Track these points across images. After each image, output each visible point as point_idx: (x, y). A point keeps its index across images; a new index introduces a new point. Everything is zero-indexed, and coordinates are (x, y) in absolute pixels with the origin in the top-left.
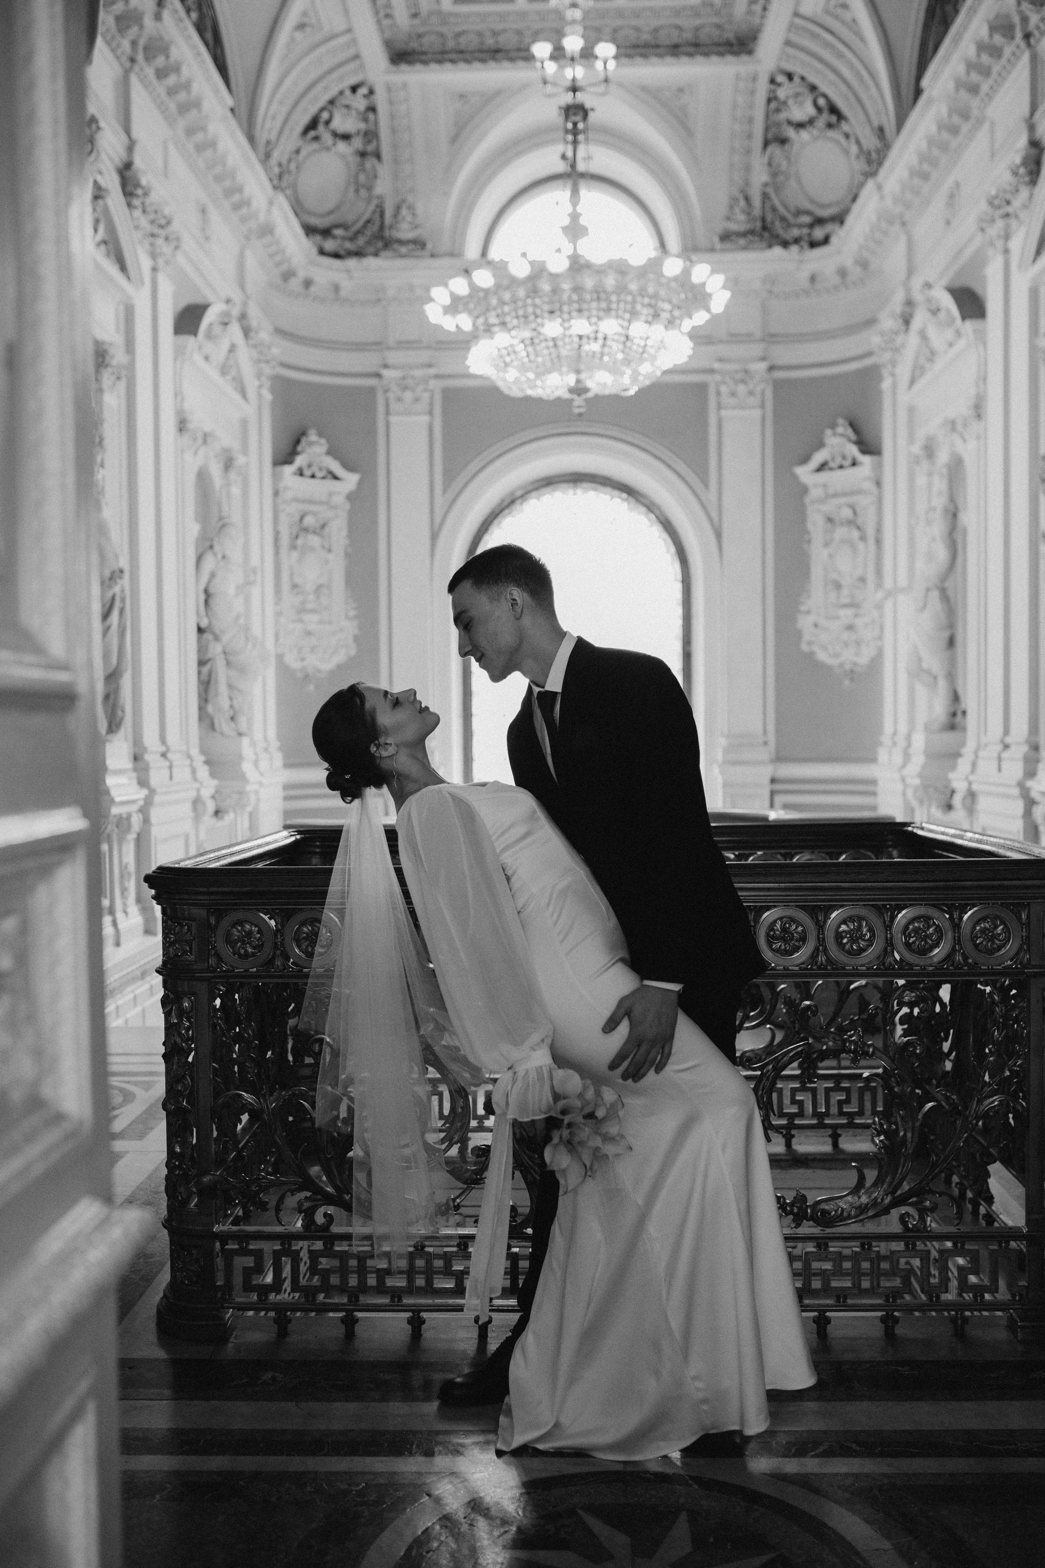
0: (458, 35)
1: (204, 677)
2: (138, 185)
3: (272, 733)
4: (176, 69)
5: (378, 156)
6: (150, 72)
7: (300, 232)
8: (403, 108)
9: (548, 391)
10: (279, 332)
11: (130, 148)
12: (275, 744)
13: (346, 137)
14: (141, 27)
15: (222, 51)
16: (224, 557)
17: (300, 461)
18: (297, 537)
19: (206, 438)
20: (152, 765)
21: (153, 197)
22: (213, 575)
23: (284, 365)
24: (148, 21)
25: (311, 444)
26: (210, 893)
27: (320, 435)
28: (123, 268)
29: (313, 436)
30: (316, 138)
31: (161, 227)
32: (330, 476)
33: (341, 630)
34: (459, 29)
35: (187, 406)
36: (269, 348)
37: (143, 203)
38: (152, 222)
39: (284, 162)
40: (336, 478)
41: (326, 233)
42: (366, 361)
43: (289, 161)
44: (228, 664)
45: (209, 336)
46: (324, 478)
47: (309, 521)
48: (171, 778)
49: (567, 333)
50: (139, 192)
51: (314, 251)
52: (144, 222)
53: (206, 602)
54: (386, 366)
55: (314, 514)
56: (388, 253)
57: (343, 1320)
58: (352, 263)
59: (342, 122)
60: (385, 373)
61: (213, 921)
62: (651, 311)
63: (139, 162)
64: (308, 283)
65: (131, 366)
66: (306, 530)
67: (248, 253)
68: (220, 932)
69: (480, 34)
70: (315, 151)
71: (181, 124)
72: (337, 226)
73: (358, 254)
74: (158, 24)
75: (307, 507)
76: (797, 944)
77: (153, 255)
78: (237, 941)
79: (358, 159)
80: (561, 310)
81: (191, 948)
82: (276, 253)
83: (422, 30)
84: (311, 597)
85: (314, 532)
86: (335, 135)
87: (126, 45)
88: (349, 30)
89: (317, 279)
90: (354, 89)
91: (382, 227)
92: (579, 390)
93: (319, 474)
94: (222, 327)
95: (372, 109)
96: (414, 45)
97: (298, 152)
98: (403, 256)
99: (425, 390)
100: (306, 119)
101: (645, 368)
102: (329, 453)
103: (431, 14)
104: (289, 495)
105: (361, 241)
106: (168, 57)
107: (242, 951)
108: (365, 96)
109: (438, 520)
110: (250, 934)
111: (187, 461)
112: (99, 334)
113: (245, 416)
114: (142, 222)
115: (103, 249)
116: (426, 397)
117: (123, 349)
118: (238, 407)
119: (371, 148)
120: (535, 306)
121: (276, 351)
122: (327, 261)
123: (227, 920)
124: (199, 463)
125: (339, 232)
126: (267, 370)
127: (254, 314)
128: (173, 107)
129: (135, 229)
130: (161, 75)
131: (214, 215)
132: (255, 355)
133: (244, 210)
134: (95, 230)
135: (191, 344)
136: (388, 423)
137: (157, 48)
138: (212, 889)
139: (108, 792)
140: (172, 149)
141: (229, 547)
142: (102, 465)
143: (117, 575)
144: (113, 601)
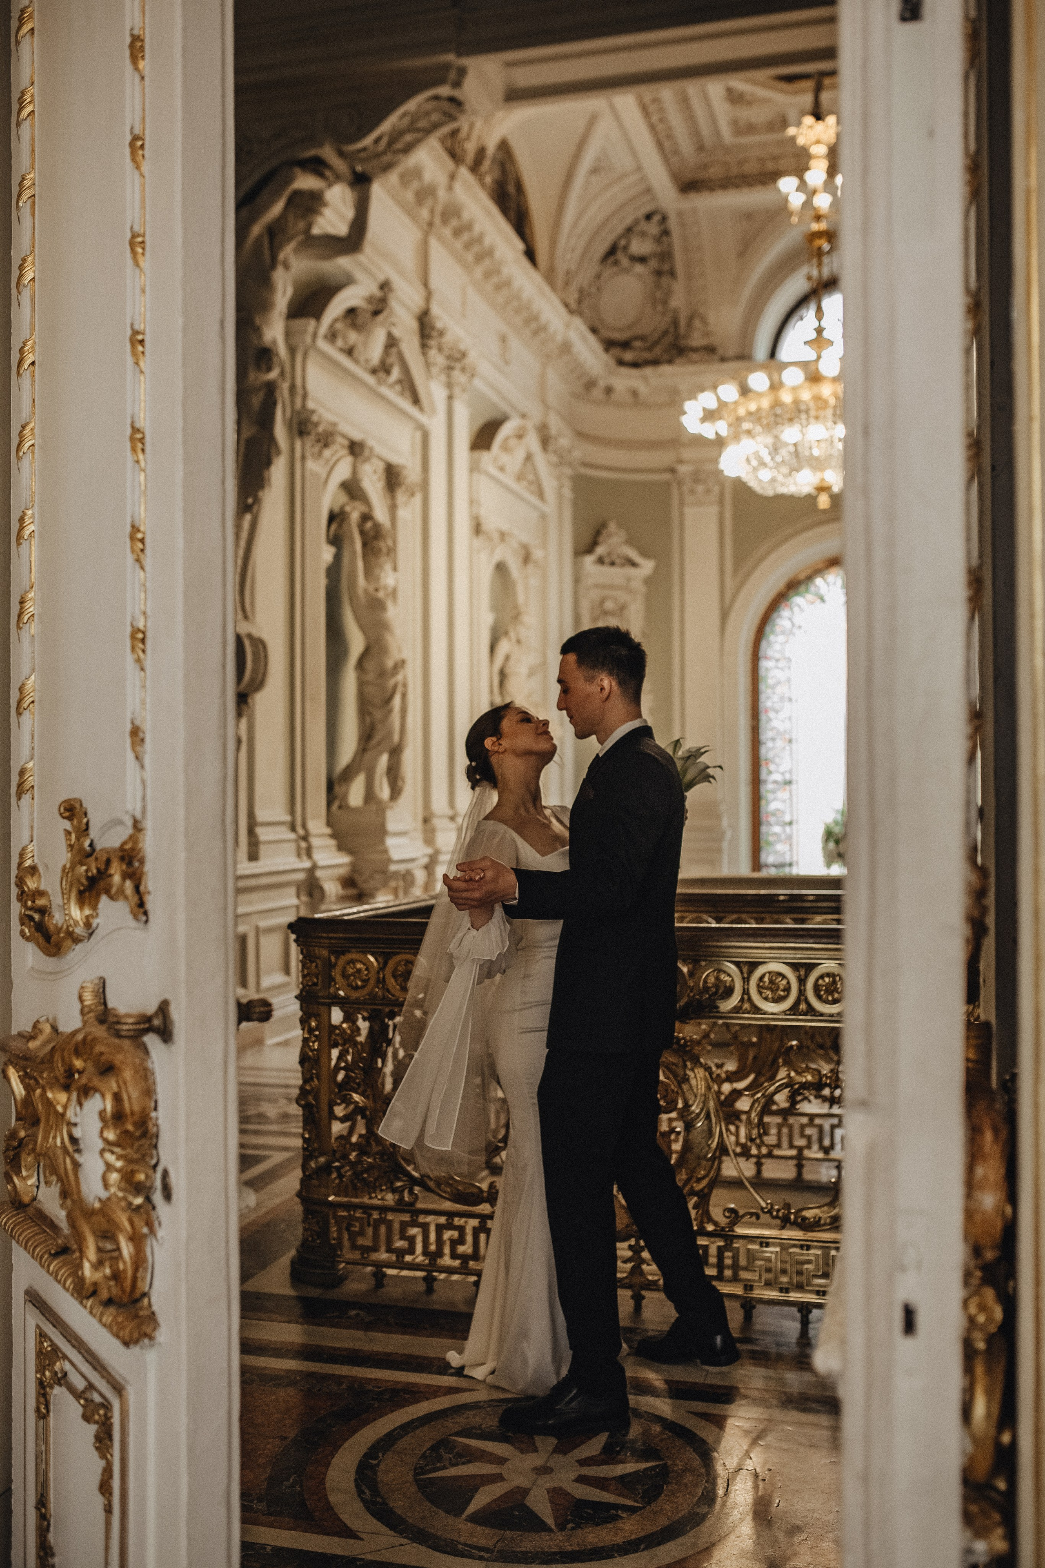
0: (740, 163)
2: (433, 328)
4: (469, 227)
5: (672, 274)
6: (447, 232)
7: (598, 347)
8: (694, 230)
9: (799, 488)
10: (581, 435)
11: (429, 295)
13: (642, 260)
14: (436, 198)
15: (526, 198)
16: (519, 642)
17: (600, 550)
19: (503, 536)
20: (438, 827)
21: (448, 339)
22: (507, 658)
23: (585, 464)
24: (442, 193)
25: (610, 535)
26: (330, 938)
27: (620, 526)
28: (416, 400)
29: (612, 527)
30: (616, 263)
31: (457, 360)
32: (628, 563)
34: (741, 157)
35: (483, 512)
36: (570, 453)
37: (439, 343)
38: (448, 357)
39: (585, 286)
40: (633, 564)
41: (625, 345)
42: (662, 458)
43: (591, 285)
45: (505, 448)
46: (621, 565)
47: (609, 605)
49: (807, 438)
50: (435, 334)
51: (612, 362)
52: (441, 360)
53: (502, 683)
54: (680, 462)
55: (614, 599)
56: (681, 360)
57: (424, 1279)
58: (648, 371)
59: (638, 247)
60: (680, 468)
61: (333, 959)
63: (436, 310)
64: (609, 390)
65: (425, 482)
66: (605, 613)
67: (549, 370)
68: (339, 968)
69: (760, 161)
70: (615, 274)
71: (479, 272)
72: (636, 338)
73: (655, 362)
74: (451, 194)
75: (610, 593)
77: (449, 385)
78: (350, 975)
79: (655, 278)
80: (799, 418)
81: (317, 979)
82: (576, 368)
83: (707, 161)
85: (614, 615)
86: (633, 258)
87: (425, 213)
88: (640, 169)
89: (617, 388)
90: (648, 217)
91: (677, 337)
92: (823, 487)
93: (618, 561)
94: (517, 440)
95: (666, 233)
96: (702, 175)
97: (598, 276)
98: (695, 362)
99: (716, 483)
100: (605, 247)
102: (627, 542)
103: (713, 147)
104: (590, 581)
105: (658, 350)
106: (461, 218)
107: (354, 984)
108: (659, 223)
109: (727, 600)
110: (359, 971)
111: (484, 557)
112: (395, 459)
113: (543, 516)
114: (438, 359)
115: (398, 388)
116: (716, 489)
117: (418, 468)
118: (536, 508)
119: (666, 267)
120: (776, 415)
121: (577, 454)
122: (624, 371)
123: (343, 959)
124: (497, 557)
125: (637, 344)
126: (568, 471)
127: (555, 424)
128: (470, 257)
129: (428, 365)
130: (457, 233)
131: (514, 343)
132: (554, 459)
133: (542, 335)
134: (388, 372)
135: (486, 457)
136: (682, 514)
137: (451, 213)
138: (331, 935)
139: (386, 851)
140: (471, 293)
141: (523, 632)
142: (395, 569)
143: (400, 665)
144: (395, 687)
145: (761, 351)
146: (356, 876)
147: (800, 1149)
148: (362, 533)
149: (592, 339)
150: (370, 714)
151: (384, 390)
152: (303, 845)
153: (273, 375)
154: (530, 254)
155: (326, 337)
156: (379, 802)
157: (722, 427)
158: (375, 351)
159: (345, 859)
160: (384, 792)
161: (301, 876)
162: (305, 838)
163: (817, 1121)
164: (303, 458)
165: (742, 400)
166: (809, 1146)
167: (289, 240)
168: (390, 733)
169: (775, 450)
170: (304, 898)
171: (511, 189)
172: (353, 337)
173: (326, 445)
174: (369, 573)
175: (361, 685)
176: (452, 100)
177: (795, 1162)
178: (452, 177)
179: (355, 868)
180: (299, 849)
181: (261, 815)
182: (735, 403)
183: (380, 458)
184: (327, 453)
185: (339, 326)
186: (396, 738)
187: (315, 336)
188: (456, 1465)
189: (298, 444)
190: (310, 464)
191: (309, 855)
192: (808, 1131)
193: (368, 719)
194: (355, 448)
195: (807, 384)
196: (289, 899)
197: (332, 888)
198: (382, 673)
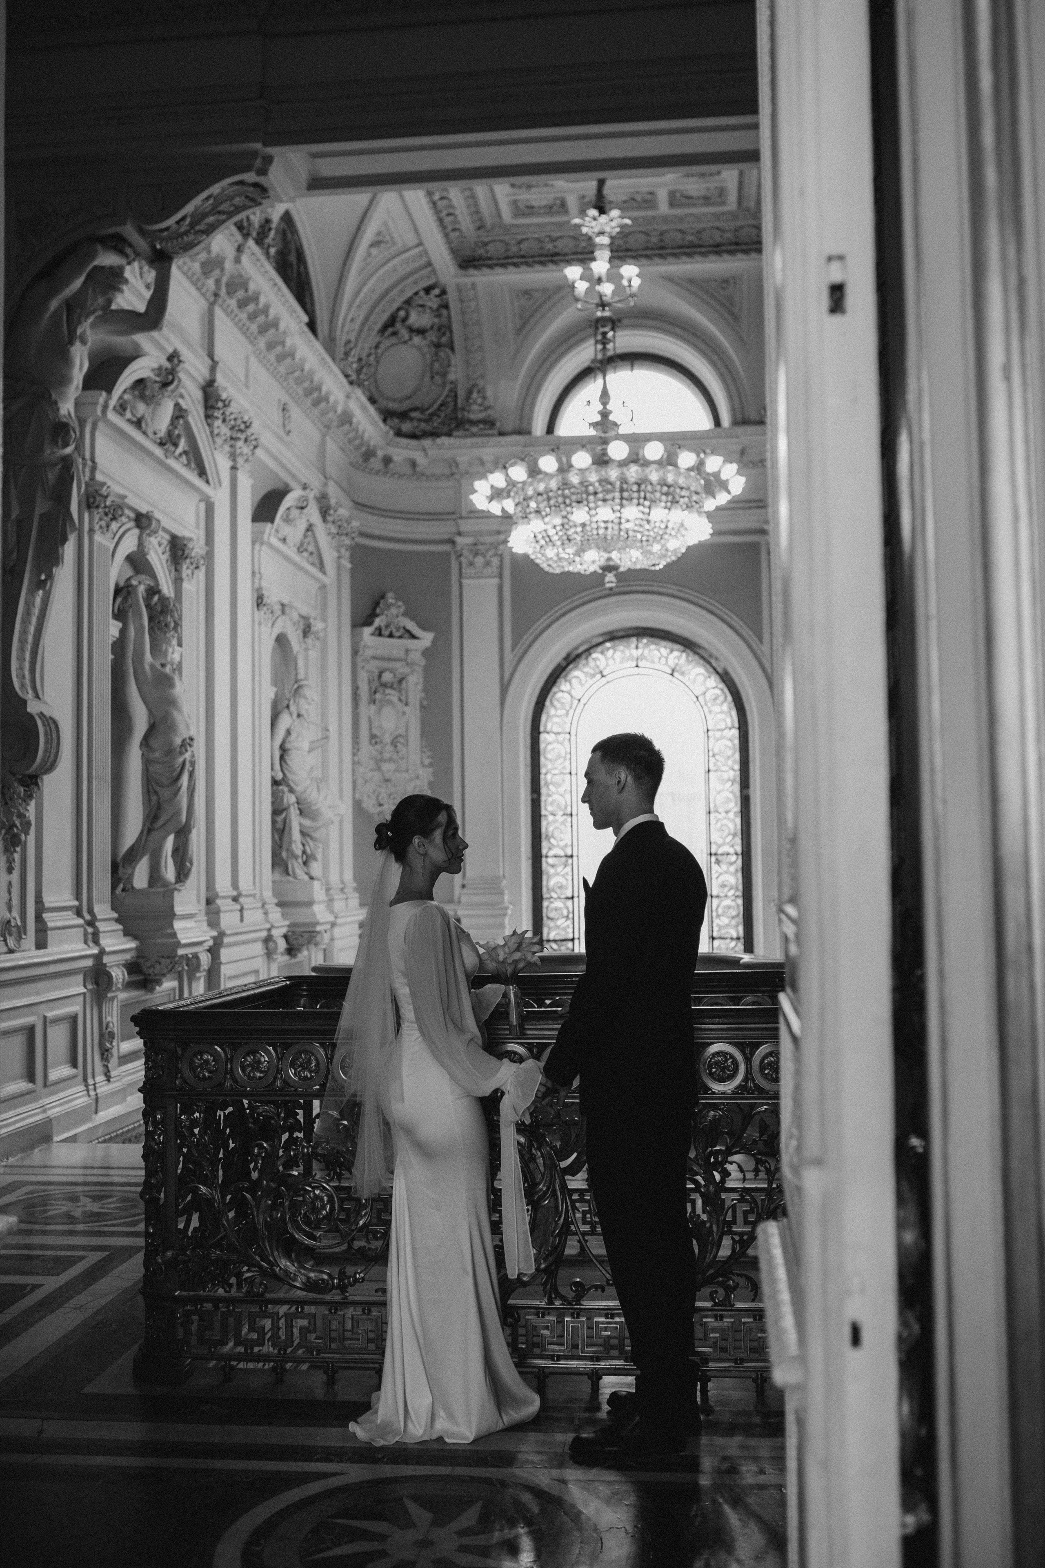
0: (520, 242)
1: (279, 825)
2: (218, 399)
3: (349, 876)
4: (255, 298)
5: (451, 347)
6: (233, 303)
7: (376, 417)
8: (473, 304)
9: (585, 567)
10: (359, 505)
11: (213, 369)
12: (350, 884)
13: (421, 332)
14: (222, 270)
15: (306, 268)
16: (299, 716)
17: (378, 622)
18: (375, 692)
19: (284, 608)
20: (223, 908)
21: (233, 408)
22: (288, 732)
23: (362, 534)
24: (229, 265)
25: (389, 606)
26: (177, 1030)
27: (398, 597)
28: (202, 472)
29: (391, 598)
30: (395, 334)
31: (241, 431)
32: (407, 635)
33: (417, 777)
34: (520, 237)
35: (264, 584)
36: (349, 523)
37: (223, 414)
38: (232, 428)
39: (364, 356)
40: (414, 637)
41: (404, 416)
42: (440, 529)
43: (369, 355)
44: (302, 812)
45: (287, 520)
46: (400, 637)
47: (387, 677)
48: (242, 920)
49: (594, 519)
50: (220, 404)
51: (390, 433)
52: (225, 430)
53: (282, 757)
54: (459, 534)
55: (392, 671)
56: (460, 433)
58: (427, 442)
59: (415, 319)
60: (459, 540)
61: (179, 1051)
62: (670, 498)
63: (220, 380)
64: (387, 460)
65: (209, 556)
66: (384, 685)
67: (328, 439)
68: (185, 1060)
69: (539, 240)
70: (393, 345)
71: (262, 342)
72: (415, 409)
73: (434, 434)
74: (238, 266)
75: (385, 664)
77: (233, 456)
78: (197, 1067)
79: (433, 350)
80: (587, 500)
82: (355, 439)
83: (486, 240)
84: (389, 748)
85: (392, 687)
86: (411, 330)
87: (211, 283)
88: (420, 244)
89: (395, 458)
90: (428, 290)
91: (455, 409)
92: (610, 565)
93: (397, 633)
94: (298, 511)
95: (446, 306)
96: (481, 251)
97: (377, 347)
98: (474, 435)
99: (496, 555)
100: (385, 317)
102: (405, 614)
103: (493, 226)
104: (369, 653)
105: (436, 422)
106: (246, 291)
108: (437, 296)
109: (507, 675)
110: (207, 1061)
111: (265, 629)
112: (180, 532)
113: (323, 587)
114: (222, 430)
115: (184, 459)
116: (495, 561)
117: (202, 542)
118: (317, 579)
119: (443, 340)
120: (565, 497)
121: (355, 524)
122: (404, 441)
123: (190, 1051)
124: (277, 630)
125: (415, 415)
126: (346, 542)
127: (334, 493)
128: (254, 328)
129: (213, 435)
130: (242, 304)
131: (295, 412)
132: (334, 530)
133: (323, 405)
134: (176, 445)
135: (268, 529)
136: (461, 585)
137: (237, 284)
139: (174, 935)
140: (254, 362)
141: (304, 706)
142: (180, 644)
143: (187, 743)
144: (183, 766)
145: (539, 426)
146: (142, 961)
148: (148, 606)
149: (371, 409)
150: (156, 793)
151: (171, 462)
152: (90, 930)
153: (69, 450)
154: (312, 326)
155: (114, 408)
156: (166, 884)
157: (509, 505)
158: (162, 421)
159: (132, 945)
160: (170, 873)
161: (89, 963)
162: (91, 923)
164: (91, 531)
165: (530, 480)
167: (87, 316)
168: (178, 812)
169: (563, 529)
170: (90, 987)
171: (293, 258)
172: (141, 408)
173: (114, 519)
174: (155, 648)
175: (147, 763)
176: (256, 185)
178: (239, 249)
179: (140, 953)
180: (86, 934)
181: (49, 900)
182: (524, 483)
183: (165, 530)
184: (114, 526)
185: (129, 397)
186: (184, 818)
187: (105, 407)
188: (339, 1545)
189: (86, 515)
190: (98, 537)
191: (96, 942)
193: (154, 798)
194: (142, 521)
195: (595, 467)
196: (77, 987)
197: (118, 975)
198: (170, 752)
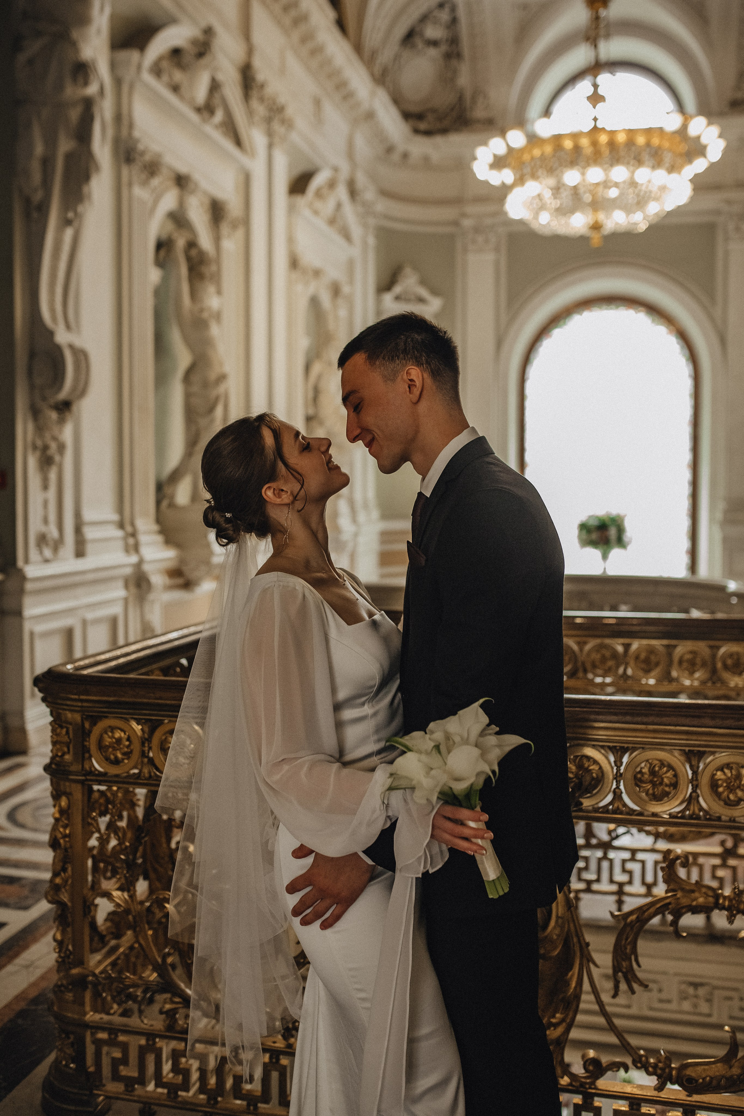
2: (255, 81)
5: (459, 56)
7: (398, 117)
10: (385, 193)
11: (250, 51)
13: (434, 43)
16: (329, 363)
17: (398, 289)
19: (317, 273)
21: (268, 92)
22: (320, 377)
23: (387, 217)
25: (406, 276)
26: (82, 701)
27: (414, 269)
28: (238, 142)
29: (408, 271)
30: (413, 46)
31: (277, 113)
32: (419, 300)
35: (299, 249)
36: (374, 206)
37: (259, 96)
38: (269, 109)
39: (386, 65)
40: (425, 300)
41: (420, 117)
42: (447, 213)
43: (394, 63)
45: (317, 195)
46: (415, 301)
49: (585, 181)
50: (258, 86)
51: (410, 131)
53: (316, 398)
54: (463, 216)
56: (468, 130)
58: (439, 139)
59: (432, 32)
60: (463, 220)
61: (87, 725)
62: (655, 159)
63: (257, 63)
64: (405, 156)
65: (247, 219)
67: (358, 134)
68: (94, 737)
70: (412, 56)
71: (295, 35)
72: (429, 111)
73: (445, 132)
76: (667, 789)
77: (270, 134)
78: (107, 747)
79: (445, 59)
80: (579, 162)
81: (69, 750)
82: (379, 133)
86: (427, 42)
89: (412, 152)
90: (441, 6)
91: (462, 110)
92: (596, 227)
93: (412, 298)
94: (330, 189)
95: (455, 20)
97: (399, 56)
98: (479, 132)
99: (494, 234)
100: (404, 31)
101: (653, 209)
102: (419, 284)
105: (447, 121)
107: (112, 757)
108: (449, 11)
109: (502, 330)
110: (119, 741)
111: (300, 290)
112: (220, 195)
113: (350, 257)
114: (260, 109)
115: (221, 129)
116: (494, 239)
117: (240, 205)
118: (344, 250)
119: (454, 51)
121: (380, 208)
122: (419, 138)
123: (103, 724)
124: (311, 292)
125: (430, 117)
126: (372, 221)
127: (361, 180)
128: (287, 20)
129: (250, 113)
131: (327, 105)
132: (361, 210)
133: (351, 101)
134: (212, 113)
135: (302, 201)
138: (82, 697)
140: (289, 54)
141: (333, 355)
142: (219, 292)
143: (222, 378)
144: (217, 399)
146: (182, 568)
147: (621, 885)
148: (188, 260)
149: (392, 109)
151: (208, 129)
152: (131, 541)
153: (91, 91)
154: (341, 24)
155: (150, 71)
157: (507, 175)
158: (201, 94)
159: (170, 554)
161: (129, 571)
162: (134, 535)
163: (640, 856)
164: (130, 185)
165: (527, 146)
166: (630, 882)
169: (557, 190)
170: (133, 589)
172: (178, 76)
173: (152, 175)
174: (194, 294)
175: (188, 396)
177: (614, 898)
179: (182, 561)
180: (126, 545)
181: (88, 515)
182: (522, 149)
183: (205, 193)
184: (153, 182)
185: (165, 64)
187: (139, 67)
189: (125, 171)
190: (137, 191)
191: (136, 551)
192: (629, 866)
194: (181, 181)
196: (119, 592)
197: (157, 580)
198: (206, 385)
